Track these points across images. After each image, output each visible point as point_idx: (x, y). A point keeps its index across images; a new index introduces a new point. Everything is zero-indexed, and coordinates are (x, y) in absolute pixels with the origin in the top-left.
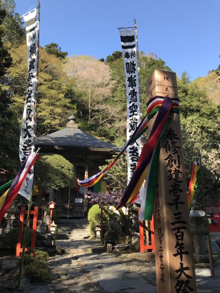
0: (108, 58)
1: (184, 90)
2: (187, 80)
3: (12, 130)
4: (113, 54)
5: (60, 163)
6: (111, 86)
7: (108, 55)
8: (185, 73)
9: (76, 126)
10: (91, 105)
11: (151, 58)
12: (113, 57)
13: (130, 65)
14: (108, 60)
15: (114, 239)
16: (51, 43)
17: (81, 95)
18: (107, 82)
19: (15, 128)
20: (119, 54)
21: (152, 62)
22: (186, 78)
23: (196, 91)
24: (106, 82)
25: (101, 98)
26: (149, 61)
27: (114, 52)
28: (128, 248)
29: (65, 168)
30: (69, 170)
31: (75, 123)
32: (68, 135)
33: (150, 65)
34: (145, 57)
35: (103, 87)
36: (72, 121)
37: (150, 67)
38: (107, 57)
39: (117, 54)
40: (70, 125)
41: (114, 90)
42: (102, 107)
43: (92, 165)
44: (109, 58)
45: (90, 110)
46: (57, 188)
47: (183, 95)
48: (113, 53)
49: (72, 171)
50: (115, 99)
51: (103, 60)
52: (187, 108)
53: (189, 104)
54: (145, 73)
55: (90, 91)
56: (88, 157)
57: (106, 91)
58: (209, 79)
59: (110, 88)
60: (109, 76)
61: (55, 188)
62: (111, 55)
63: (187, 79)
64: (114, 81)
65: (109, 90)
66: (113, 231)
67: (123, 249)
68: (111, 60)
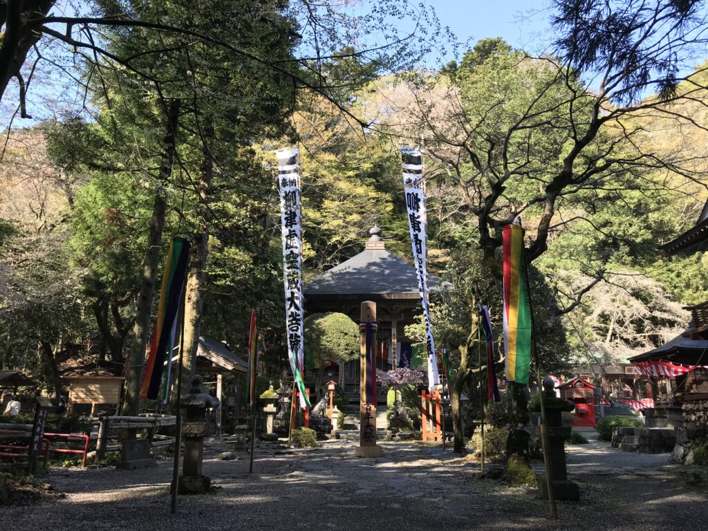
5: (342, 328)
9: (381, 245)
12: (476, 55)
14: (466, 63)
20: (490, 46)
30: (355, 336)
31: (381, 240)
32: (358, 267)
36: (375, 238)
39: (484, 46)
40: (372, 245)
43: (402, 319)
66: (398, 417)
67: (406, 436)
68: (471, 63)
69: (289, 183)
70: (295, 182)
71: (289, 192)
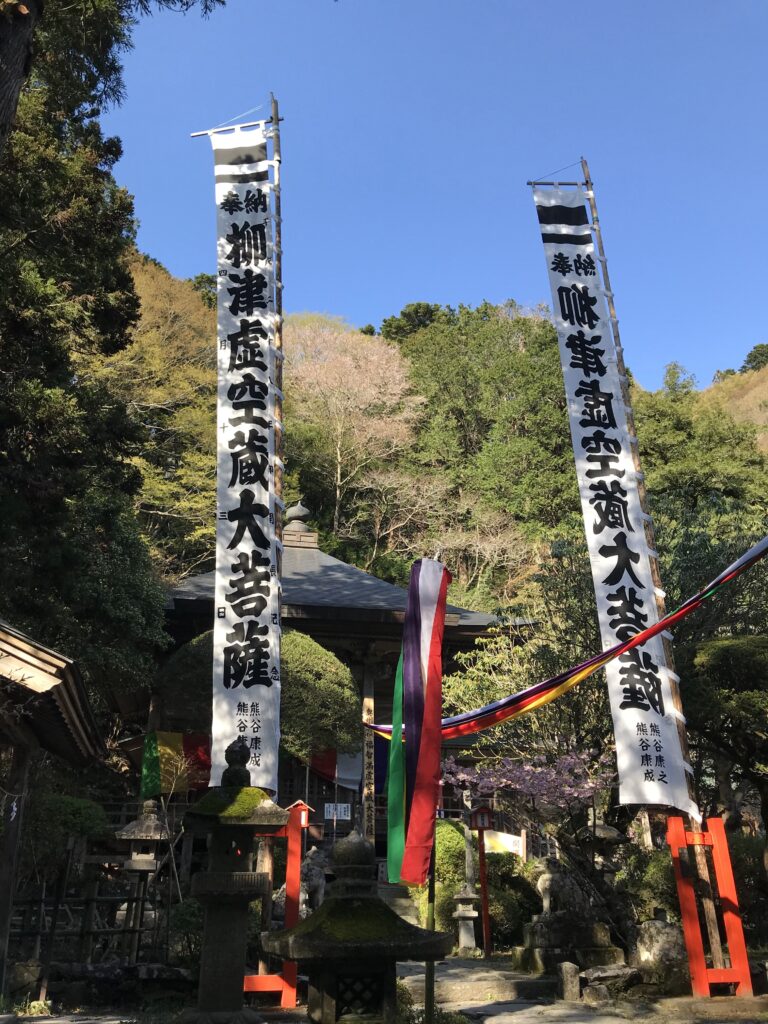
0: (388, 324)
1: (679, 421)
2: (685, 390)
3: (119, 544)
4: (404, 314)
5: (308, 660)
6: (407, 414)
7: (388, 317)
8: (676, 366)
9: (311, 539)
10: (343, 476)
11: (545, 321)
12: (403, 322)
13: (574, 294)
14: (388, 332)
15: (570, 945)
17: (309, 442)
18: (394, 400)
19: (127, 539)
20: (425, 314)
21: (550, 336)
22: (680, 381)
23: (723, 427)
24: (392, 402)
25: (379, 453)
26: (536, 330)
27: (408, 306)
28: (635, 982)
29: (328, 676)
30: (340, 685)
31: (309, 531)
33: (545, 344)
34: (525, 319)
35: (381, 418)
36: (296, 525)
37: (542, 351)
38: (385, 321)
39: (416, 312)
40: (292, 537)
41: (420, 427)
42: (386, 480)
43: (385, 677)
44: (390, 326)
45: (338, 492)
46: (304, 752)
47: (680, 438)
48: (403, 308)
49: (350, 688)
50: (424, 457)
51: (370, 331)
52: (698, 484)
53: (707, 470)
54: (527, 369)
55: (340, 430)
56: (374, 645)
57: (396, 431)
58: (723, 397)
59: (407, 421)
60: (401, 382)
61: (297, 750)
62: (399, 316)
63: (684, 387)
64: (421, 399)
65: (404, 429)
66: (559, 912)
67: (620, 983)
68: (396, 333)
69: (245, 204)
70: (264, 203)
71: (246, 225)
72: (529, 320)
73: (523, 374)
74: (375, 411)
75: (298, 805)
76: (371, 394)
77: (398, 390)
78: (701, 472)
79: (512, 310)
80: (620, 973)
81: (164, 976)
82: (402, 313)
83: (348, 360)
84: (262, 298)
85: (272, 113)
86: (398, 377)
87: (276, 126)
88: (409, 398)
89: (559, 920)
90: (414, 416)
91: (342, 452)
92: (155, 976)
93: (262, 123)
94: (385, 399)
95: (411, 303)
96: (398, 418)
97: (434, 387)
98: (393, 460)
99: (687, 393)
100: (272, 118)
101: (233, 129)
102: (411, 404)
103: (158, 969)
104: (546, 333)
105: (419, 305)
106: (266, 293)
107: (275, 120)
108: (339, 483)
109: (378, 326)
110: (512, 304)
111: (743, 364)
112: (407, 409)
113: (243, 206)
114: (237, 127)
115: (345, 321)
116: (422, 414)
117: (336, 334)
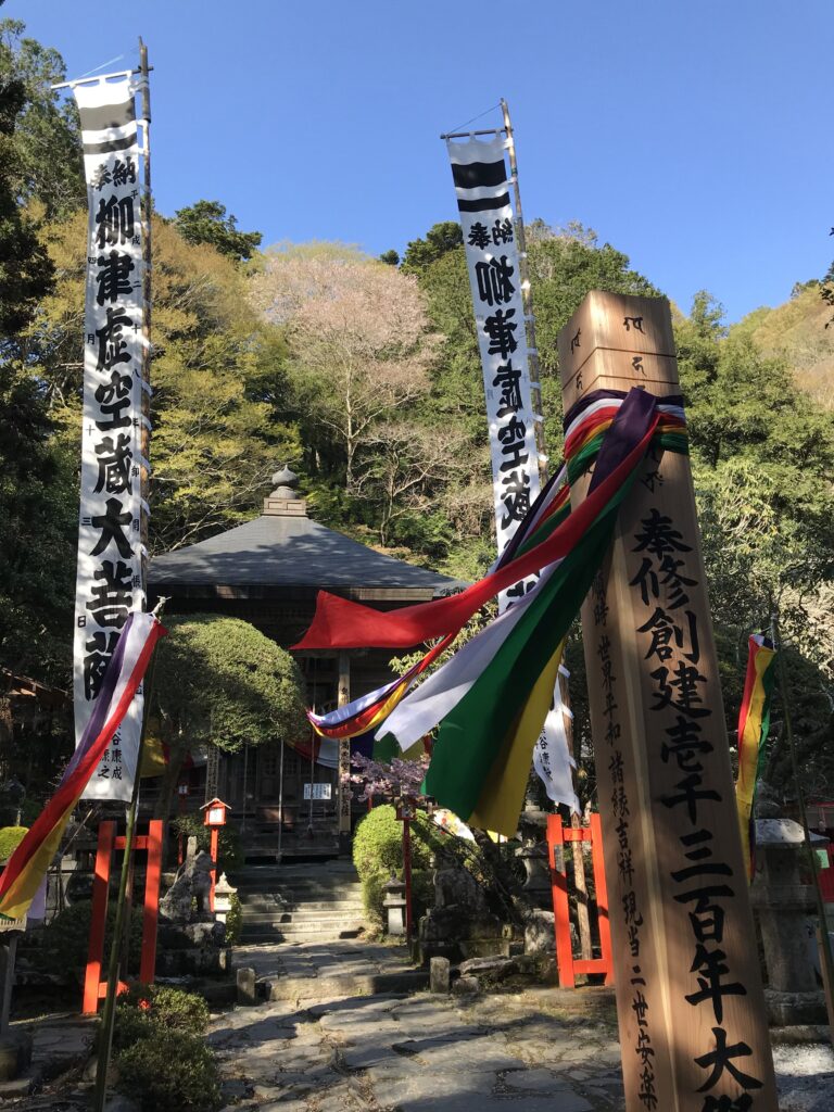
0: (413, 248)
1: (705, 359)
2: (714, 322)
3: (60, 528)
4: (430, 236)
5: (242, 651)
6: (426, 355)
7: (414, 241)
8: (704, 295)
9: (299, 507)
10: (354, 429)
11: (576, 244)
12: (430, 246)
13: (492, 270)
14: (413, 257)
15: (458, 937)
16: (198, 202)
17: (315, 392)
18: (411, 341)
20: (454, 235)
21: (579, 260)
22: (709, 313)
23: (747, 363)
24: (409, 342)
25: (391, 402)
26: (565, 254)
27: (436, 226)
28: (510, 973)
29: (263, 667)
30: (277, 675)
31: (297, 497)
33: (572, 271)
34: (553, 242)
35: (397, 360)
36: (283, 492)
37: (570, 277)
38: (410, 245)
39: (444, 233)
40: (278, 506)
41: (439, 370)
42: (398, 433)
43: (362, 654)
44: (416, 251)
45: (349, 446)
46: (234, 747)
47: (700, 379)
48: (429, 230)
49: (289, 678)
50: (445, 403)
51: (392, 259)
52: (716, 429)
53: (723, 415)
54: (552, 301)
55: (348, 376)
57: (411, 375)
58: (799, 315)
59: (424, 363)
60: (417, 318)
61: (226, 745)
62: (425, 239)
63: (713, 319)
64: (440, 337)
65: (420, 371)
66: (450, 907)
67: (493, 974)
68: (422, 259)
69: (113, 175)
70: (132, 172)
71: (114, 199)
72: (559, 242)
73: (547, 306)
74: (390, 353)
75: (214, 803)
76: (383, 334)
77: (415, 327)
78: (717, 418)
79: (540, 231)
80: (494, 964)
81: (34, 982)
82: (428, 234)
83: (360, 297)
84: (128, 283)
85: (139, 62)
86: (416, 312)
87: (144, 78)
88: (428, 336)
89: (450, 913)
90: (434, 356)
91: (351, 402)
92: (24, 983)
93: (129, 73)
94: (400, 338)
95: (438, 223)
96: (416, 359)
97: (454, 322)
98: (410, 407)
99: (716, 325)
100: (140, 68)
101: (98, 81)
102: (429, 343)
103: (28, 976)
104: (574, 257)
105: (447, 226)
106: (132, 277)
107: (144, 69)
108: (350, 436)
109: (402, 254)
110: (540, 224)
111: (826, 273)
112: (425, 350)
113: (111, 177)
114: (102, 78)
115: (360, 248)
116: (442, 354)
117: (347, 266)
